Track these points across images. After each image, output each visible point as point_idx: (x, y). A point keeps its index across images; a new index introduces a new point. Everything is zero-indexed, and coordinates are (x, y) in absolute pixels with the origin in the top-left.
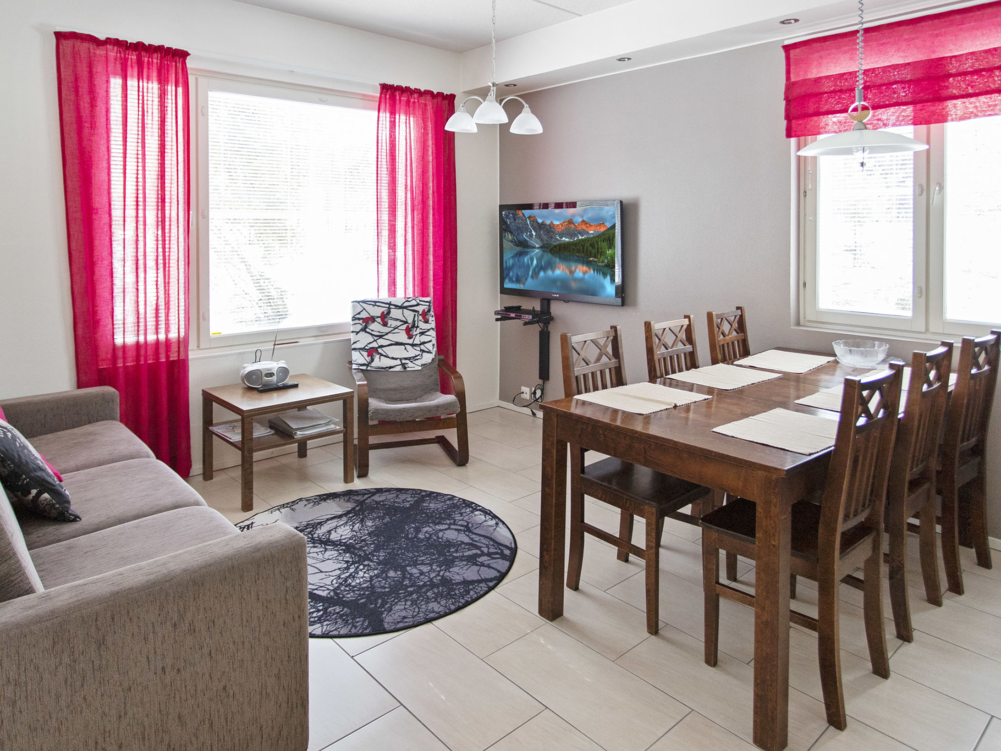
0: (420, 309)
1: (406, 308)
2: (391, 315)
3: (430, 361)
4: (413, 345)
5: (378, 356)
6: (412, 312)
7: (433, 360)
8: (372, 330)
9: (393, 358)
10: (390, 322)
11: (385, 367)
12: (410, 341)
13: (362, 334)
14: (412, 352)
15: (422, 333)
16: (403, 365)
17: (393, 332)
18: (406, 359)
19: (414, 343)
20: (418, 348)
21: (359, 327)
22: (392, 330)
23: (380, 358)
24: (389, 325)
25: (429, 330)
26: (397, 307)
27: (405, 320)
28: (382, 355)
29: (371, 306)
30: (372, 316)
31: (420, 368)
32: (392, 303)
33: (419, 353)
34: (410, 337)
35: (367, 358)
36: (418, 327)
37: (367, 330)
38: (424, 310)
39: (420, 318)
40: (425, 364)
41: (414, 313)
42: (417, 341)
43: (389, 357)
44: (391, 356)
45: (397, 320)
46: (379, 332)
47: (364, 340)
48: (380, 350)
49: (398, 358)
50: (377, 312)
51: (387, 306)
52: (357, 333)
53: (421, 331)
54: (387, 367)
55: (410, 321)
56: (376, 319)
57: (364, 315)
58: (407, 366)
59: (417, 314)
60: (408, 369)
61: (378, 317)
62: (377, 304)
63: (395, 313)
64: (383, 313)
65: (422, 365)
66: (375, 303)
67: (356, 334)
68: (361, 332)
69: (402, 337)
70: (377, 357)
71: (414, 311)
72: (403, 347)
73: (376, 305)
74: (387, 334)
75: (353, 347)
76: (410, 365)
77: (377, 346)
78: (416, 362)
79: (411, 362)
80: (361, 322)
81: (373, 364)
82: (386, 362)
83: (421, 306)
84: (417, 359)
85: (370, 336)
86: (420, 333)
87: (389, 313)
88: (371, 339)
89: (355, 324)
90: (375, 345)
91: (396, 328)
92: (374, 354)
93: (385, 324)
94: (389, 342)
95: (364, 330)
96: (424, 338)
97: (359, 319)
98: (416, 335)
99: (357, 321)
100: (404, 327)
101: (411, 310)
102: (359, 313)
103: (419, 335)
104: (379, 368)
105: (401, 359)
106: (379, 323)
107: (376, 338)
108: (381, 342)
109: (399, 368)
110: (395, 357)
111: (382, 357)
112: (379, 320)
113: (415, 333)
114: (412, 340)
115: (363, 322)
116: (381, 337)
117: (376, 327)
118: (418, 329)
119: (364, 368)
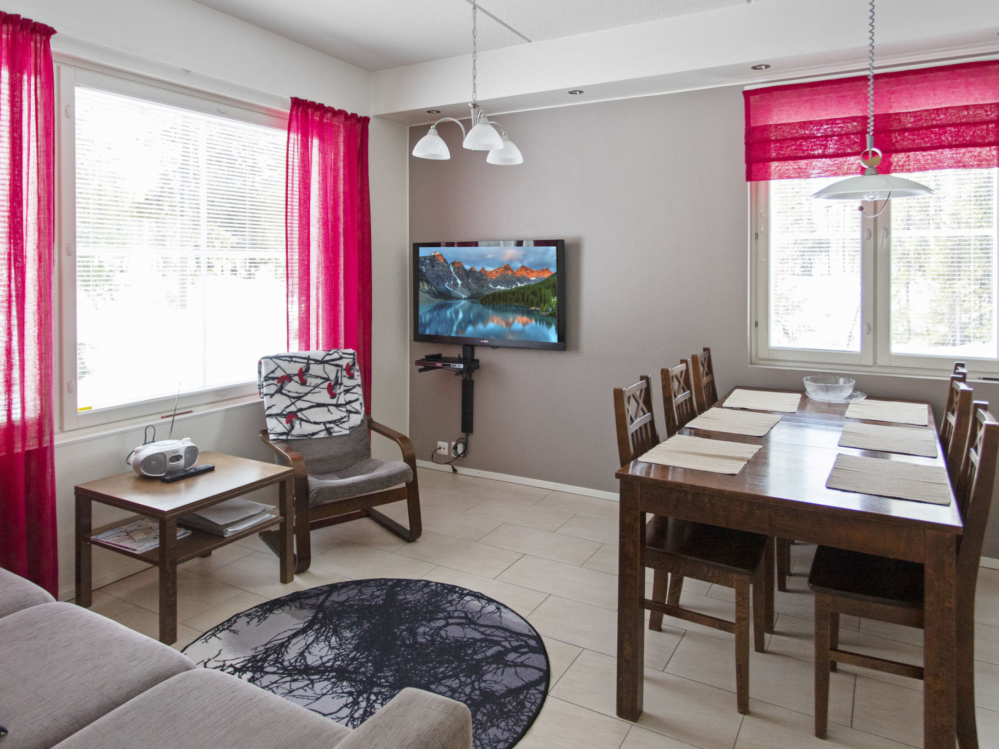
0: (344, 363)
1: (327, 362)
2: (310, 372)
3: (359, 422)
4: (337, 406)
5: (298, 422)
6: (334, 367)
7: (362, 421)
8: (289, 391)
9: (315, 423)
10: (311, 381)
11: (306, 434)
12: (334, 401)
13: (278, 396)
14: (337, 414)
15: (347, 391)
16: (328, 430)
17: (313, 391)
18: (330, 422)
19: (339, 403)
20: (344, 409)
21: (273, 389)
22: (312, 390)
23: (300, 424)
24: (308, 384)
25: (354, 387)
26: (317, 361)
27: (326, 377)
28: (302, 420)
29: (287, 362)
30: (288, 375)
31: (348, 432)
32: (311, 357)
33: (345, 414)
34: (333, 396)
35: (286, 425)
36: (342, 384)
37: (284, 391)
38: (348, 364)
39: (344, 373)
40: (353, 427)
41: (337, 368)
42: (342, 401)
43: (310, 422)
44: (312, 420)
45: (318, 377)
46: (297, 393)
47: (280, 403)
48: (299, 415)
49: (321, 423)
50: (293, 369)
51: (306, 361)
52: (272, 395)
53: (346, 388)
54: (309, 434)
55: (332, 377)
56: (293, 378)
57: (279, 374)
58: (332, 431)
59: (340, 369)
60: (334, 434)
61: (295, 375)
62: (294, 359)
63: (315, 369)
64: (301, 369)
65: (350, 428)
66: (291, 359)
67: (271, 397)
68: (276, 395)
69: (324, 397)
70: (297, 424)
71: (337, 365)
72: (326, 409)
73: (292, 361)
74: (306, 394)
75: (267, 413)
76: (336, 429)
77: (295, 410)
78: (343, 425)
79: (337, 425)
80: (275, 382)
81: (294, 432)
82: (308, 428)
83: (344, 359)
84: (344, 422)
85: (287, 398)
86: (345, 391)
87: (308, 369)
88: (288, 402)
89: (269, 385)
90: (293, 409)
91: (317, 387)
92: (293, 419)
93: (303, 383)
94: (309, 404)
95: (279, 391)
96: (350, 397)
97: (273, 379)
98: (340, 393)
99: (271, 382)
100: (326, 385)
101: (333, 365)
102: (273, 372)
103: (343, 394)
104: (300, 436)
105: (325, 423)
106: (297, 382)
107: (293, 400)
108: (300, 404)
109: (323, 434)
110: (317, 421)
111: (303, 423)
112: (296, 378)
113: (338, 391)
114: (336, 399)
115: (278, 382)
116: (299, 398)
117: (293, 387)
118: (342, 386)
119: (284, 437)
